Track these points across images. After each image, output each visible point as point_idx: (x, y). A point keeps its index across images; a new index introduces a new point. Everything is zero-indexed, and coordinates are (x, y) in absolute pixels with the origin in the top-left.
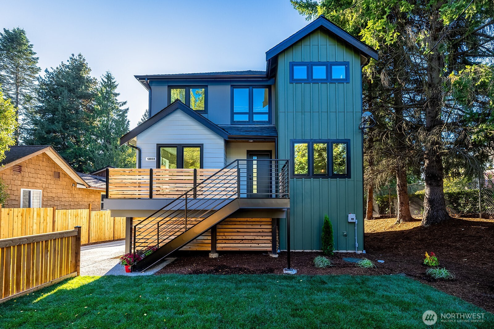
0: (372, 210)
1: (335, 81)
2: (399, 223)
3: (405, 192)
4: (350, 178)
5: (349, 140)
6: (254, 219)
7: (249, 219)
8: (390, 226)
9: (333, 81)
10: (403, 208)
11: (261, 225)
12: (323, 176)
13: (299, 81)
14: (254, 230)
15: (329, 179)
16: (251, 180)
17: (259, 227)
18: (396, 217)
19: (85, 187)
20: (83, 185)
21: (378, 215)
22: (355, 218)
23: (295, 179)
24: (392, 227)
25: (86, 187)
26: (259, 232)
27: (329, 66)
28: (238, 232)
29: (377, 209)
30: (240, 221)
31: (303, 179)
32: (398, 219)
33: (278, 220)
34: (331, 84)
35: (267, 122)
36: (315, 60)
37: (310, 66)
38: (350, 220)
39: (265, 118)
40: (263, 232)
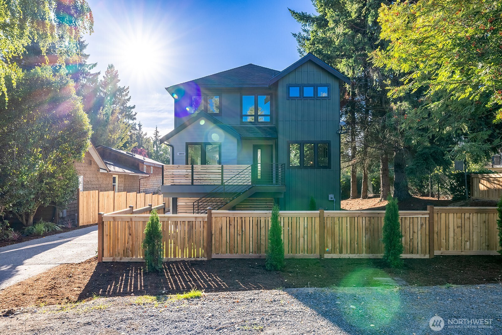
0: (366, 190)
1: (320, 99)
2: (381, 201)
3: (386, 175)
4: (330, 168)
5: (330, 141)
6: (262, 199)
7: (258, 199)
8: (373, 205)
9: (318, 99)
10: (385, 189)
11: (266, 202)
12: (312, 167)
13: (294, 98)
14: (261, 206)
15: (315, 169)
16: (256, 168)
17: (265, 204)
18: (379, 197)
19: (106, 172)
20: (106, 170)
21: (372, 195)
22: (333, 197)
23: (290, 169)
24: (375, 205)
25: (108, 172)
26: (265, 207)
27: (316, 87)
28: (250, 207)
29: (370, 189)
30: (251, 200)
31: (296, 169)
32: (380, 199)
33: (278, 199)
34: (317, 100)
35: (269, 122)
36: (306, 83)
37: (301, 87)
38: (330, 199)
39: (268, 119)
40: (268, 207)
